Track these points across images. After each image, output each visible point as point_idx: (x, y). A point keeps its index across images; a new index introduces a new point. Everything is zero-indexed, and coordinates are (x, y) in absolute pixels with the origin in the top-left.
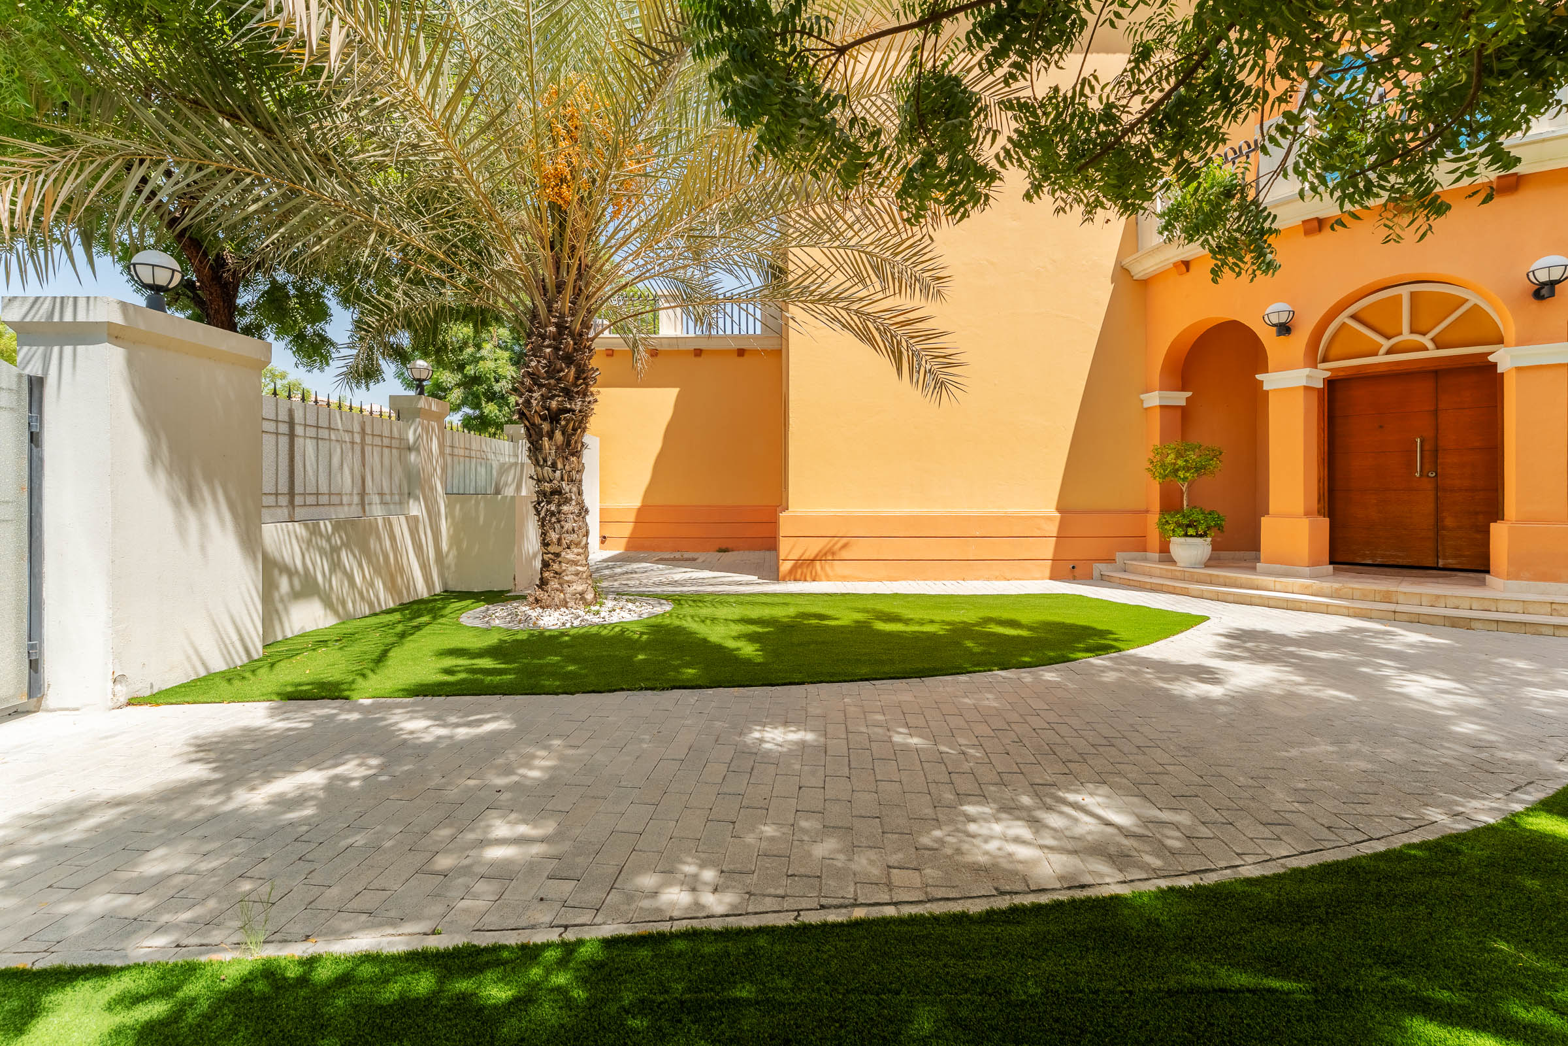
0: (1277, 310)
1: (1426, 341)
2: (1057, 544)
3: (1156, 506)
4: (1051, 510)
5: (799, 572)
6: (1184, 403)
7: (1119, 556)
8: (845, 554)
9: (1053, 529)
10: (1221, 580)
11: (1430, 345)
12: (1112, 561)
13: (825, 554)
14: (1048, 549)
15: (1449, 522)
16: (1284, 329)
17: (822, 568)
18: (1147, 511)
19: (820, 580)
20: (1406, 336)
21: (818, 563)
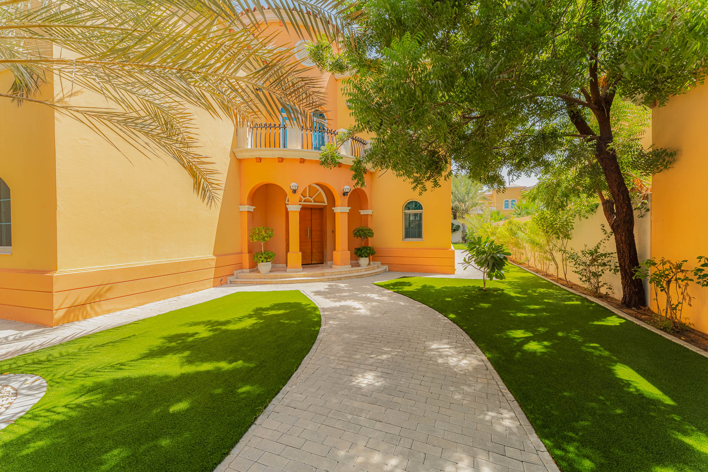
0: (294, 185)
1: (312, 199)
2: (215, 270)
3: (246, 250)
4: (211, 256)
5: (72, 315)
6: (253, 211)
7: (235, 272)
8: (109, 295)
9: (213, 264)
10: (279, 277)
11: (312, 201)
12: (233, 275)
13: (94, 298)
14: (211, 274)
15: (314, 251)
16: (295, 191)
17: (91, 308)
18: (242, 253)
19: (91, 317)
20: (308, 197)
21: (88, 306)
